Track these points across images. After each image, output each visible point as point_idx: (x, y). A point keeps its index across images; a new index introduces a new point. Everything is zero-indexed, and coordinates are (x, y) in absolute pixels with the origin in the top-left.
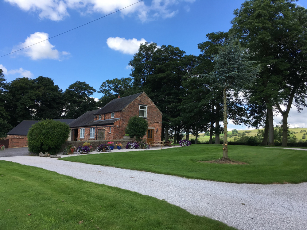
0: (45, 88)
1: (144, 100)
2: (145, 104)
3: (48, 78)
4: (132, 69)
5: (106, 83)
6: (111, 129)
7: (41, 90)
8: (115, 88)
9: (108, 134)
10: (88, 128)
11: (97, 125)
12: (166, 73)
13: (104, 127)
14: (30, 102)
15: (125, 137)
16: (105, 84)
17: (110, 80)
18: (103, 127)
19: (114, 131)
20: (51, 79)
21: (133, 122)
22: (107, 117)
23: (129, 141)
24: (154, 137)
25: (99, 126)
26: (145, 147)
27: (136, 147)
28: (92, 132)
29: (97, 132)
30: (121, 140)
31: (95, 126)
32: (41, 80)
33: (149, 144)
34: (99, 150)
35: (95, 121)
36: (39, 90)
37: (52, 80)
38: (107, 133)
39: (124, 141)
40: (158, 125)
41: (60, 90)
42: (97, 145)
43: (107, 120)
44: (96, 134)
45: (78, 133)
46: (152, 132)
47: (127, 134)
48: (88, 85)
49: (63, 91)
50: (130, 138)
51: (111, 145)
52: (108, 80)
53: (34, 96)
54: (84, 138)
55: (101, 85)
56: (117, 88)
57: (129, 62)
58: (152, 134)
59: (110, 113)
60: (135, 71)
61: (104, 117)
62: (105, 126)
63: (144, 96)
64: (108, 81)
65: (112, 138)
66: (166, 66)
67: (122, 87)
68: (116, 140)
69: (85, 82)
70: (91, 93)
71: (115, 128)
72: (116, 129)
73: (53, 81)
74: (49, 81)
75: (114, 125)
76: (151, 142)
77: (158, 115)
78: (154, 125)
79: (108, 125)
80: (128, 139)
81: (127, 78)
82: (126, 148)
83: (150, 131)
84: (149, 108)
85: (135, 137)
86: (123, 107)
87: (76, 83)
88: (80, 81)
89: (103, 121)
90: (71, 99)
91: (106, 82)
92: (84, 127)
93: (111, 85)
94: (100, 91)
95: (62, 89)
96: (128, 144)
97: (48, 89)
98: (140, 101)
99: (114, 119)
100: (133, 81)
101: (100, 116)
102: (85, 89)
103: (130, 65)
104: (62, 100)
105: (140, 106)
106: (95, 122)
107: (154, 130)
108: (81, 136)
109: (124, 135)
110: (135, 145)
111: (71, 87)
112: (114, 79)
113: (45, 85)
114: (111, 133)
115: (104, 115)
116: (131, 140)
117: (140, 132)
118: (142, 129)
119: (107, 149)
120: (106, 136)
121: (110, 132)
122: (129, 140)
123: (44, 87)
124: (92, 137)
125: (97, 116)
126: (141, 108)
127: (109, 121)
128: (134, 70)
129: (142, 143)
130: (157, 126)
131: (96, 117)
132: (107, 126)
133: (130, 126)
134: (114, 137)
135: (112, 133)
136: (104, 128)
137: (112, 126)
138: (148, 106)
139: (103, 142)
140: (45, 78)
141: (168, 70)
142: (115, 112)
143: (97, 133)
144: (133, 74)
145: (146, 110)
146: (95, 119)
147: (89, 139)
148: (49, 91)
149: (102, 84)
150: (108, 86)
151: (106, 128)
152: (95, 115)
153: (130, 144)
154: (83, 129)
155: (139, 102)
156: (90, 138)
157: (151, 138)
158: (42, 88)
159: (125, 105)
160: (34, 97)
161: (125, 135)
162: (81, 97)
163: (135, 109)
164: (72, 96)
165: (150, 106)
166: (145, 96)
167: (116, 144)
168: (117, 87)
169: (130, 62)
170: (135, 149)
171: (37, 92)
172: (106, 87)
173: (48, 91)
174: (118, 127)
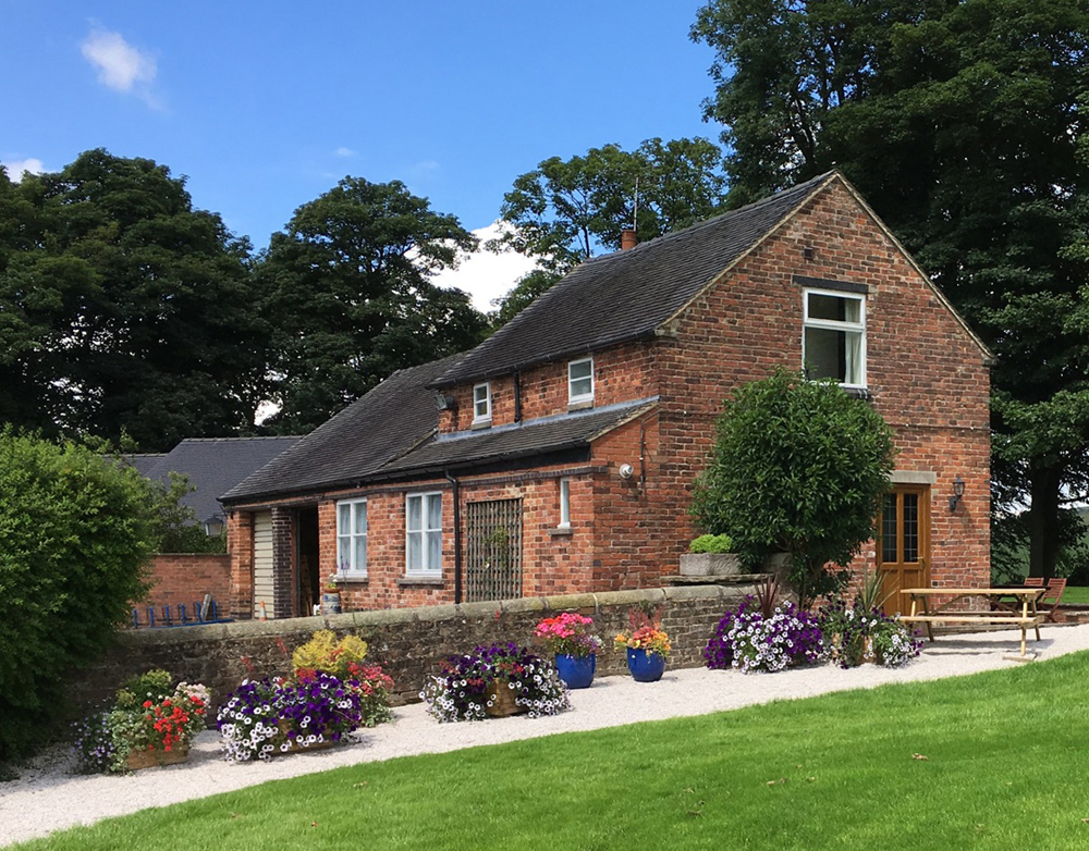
0: (122, 230)
1: (838, 241)
2: (847, 278)
3: (147, 166)
4: (716, 72)
5: (543, 181)
6: (569, 494)
7: (99, 243)
8: (607, 213)
9: (547, 536)
10: (392, 494)
11: (459, 470)
12: (967, 74)
13: (510, 482)
14: (17, 328)
15: (693, 567)
16: (535, 193)
17: (565, 160)
18: (502, 484)
19: (598, 510)
20: (165, 170)
21: (764, 425)
22: (533, 398)
23: (728, 601)
24: (937, 549)
25: (472, 479)
26: (879, 651)
27: (801, 653)
28: (424, 529)
29: (458, 523)
30: (657, 593)
31: (441, 475)
32: (97, 175)
33: (912, 618)
34: (448, 705)
35: (444, 439)
36: (82, 245)
37: (174, 176)
38: (536, 533)
39: (690, 604)
40: (959, 446)
41: (235, 246)
42: (442, 648)
43: (537, 421)
44: (451, 542)
45: (323, 539)
46: (911, 514)
47: (707, 539)
48: (424, 203)
49: (254, 253)
50: (742, 569)
51: (572, 645)
52: (555, 160)
53: (46, 285)
54: (362, 574)
55: (508, 198)
56: (616, 218)
57: (696, 21)
58: (911, 527)
59: (559, 362)
60: (737, 80)
61: (510, 403)
62: (518, 474)
63: (838, 205)
64: (552, 168)
65: (585, 574)
66: (957, 28)
67: (654, 206)
68: (615, 596)
69: (398, 185)
70: (447, 257)
71: (601, 484)
72: (614, 497)
73: (180, 184)
74: (155, 183)
75: (599, 458)
76: (923, 597)
77: (960, 369)
78: (927, 447)
79: (543, 464)
80: (726, 583)
81: (686, 143)
82: (711, 665)
83: (900, 500)
84: (885, 305)
85: (780, 560)
86: (666, 300)
87: (337, 194)
88: (363, 181)
89: (502, 435)
90: (310, 304)
91: (537, 175)
92: (358, 490)
93: (576, 197)
94: (504, 240)
95: (245, 240)
96: (725, 625)
97: (147, 240)
98: (809, 254)
99: (598, 411)
100: (727, 150)
101: (482, 393)
102: (402, 236)
103: (703, 40)
104: (249, 310)
105: (807, 292)
106: (444, 445)
107: (934, 492)
108: (345, 566)
109: (684, 546)
110: (792, 634)
111: (308, 218)
112: (594, 152)
113: (127, 214)
114: (569, 536)
115: (511, 387)
116: (748, 590)
117: (822, 516)
118: (846, 485)
119: (533, 692)
120: (529, 560)
121: (564, 525)
122: (730, 591)
123: (115, 224)
124: (425, 566)
125: (455, 394)
126: (820, 307)
127: (550, 428)
128: (730, 71)
129: (850, 612)
130: (952, 454)
131: (454, 407)
132: (531, 472)
133: (732, 461)
134: (596, 563)
135: (584, 536)
136: (513, 492)
137: (579, 476)
138: (871, 289)
139: (493, 624)
140: (125, 162)
141: (979, 57)
142: (598, 351)
143: (459, 535)
144: (727, 108)
145: (857, 325)
146: (446, 421)
147: (403, 586)
148: (157, 248)
149: (512, 189)
150: (558, 200)
151: (531, 488)
152: (441, 387)
153: (745, 624)
154: (352, 503)
155: (797, 259)
156: (411, 574)
157: (910, 555)
158: (101, 229)
159: (684, 289)
160: (43, 296)
161: (694, 543)
162: (376, 285)
163: (771, 319)
164: (314, 280)
165: (892, 289)
166: (850, 205)
167: (619, 636)
168: (617, 206)
169: (704, 17)
170: (790, 667)
171: (68, 259)
172: (539, 209)
173: (147, 253)
174: (630, 481)
